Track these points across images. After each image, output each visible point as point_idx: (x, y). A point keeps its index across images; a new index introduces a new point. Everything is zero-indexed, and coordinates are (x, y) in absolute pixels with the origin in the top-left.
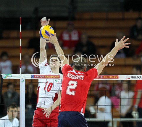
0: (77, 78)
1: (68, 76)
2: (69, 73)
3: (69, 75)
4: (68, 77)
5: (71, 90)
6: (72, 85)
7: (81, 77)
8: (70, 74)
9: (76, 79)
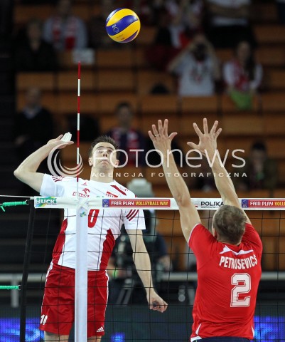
0: (245, 266)
1: (223, 264)
2: (223, 257)
3: (227, 262)
4: (225, 266)
5: (241, 297)
6: (241, 283)
7: (254, 261)
8: (227, 258)
9: (244, 268)
